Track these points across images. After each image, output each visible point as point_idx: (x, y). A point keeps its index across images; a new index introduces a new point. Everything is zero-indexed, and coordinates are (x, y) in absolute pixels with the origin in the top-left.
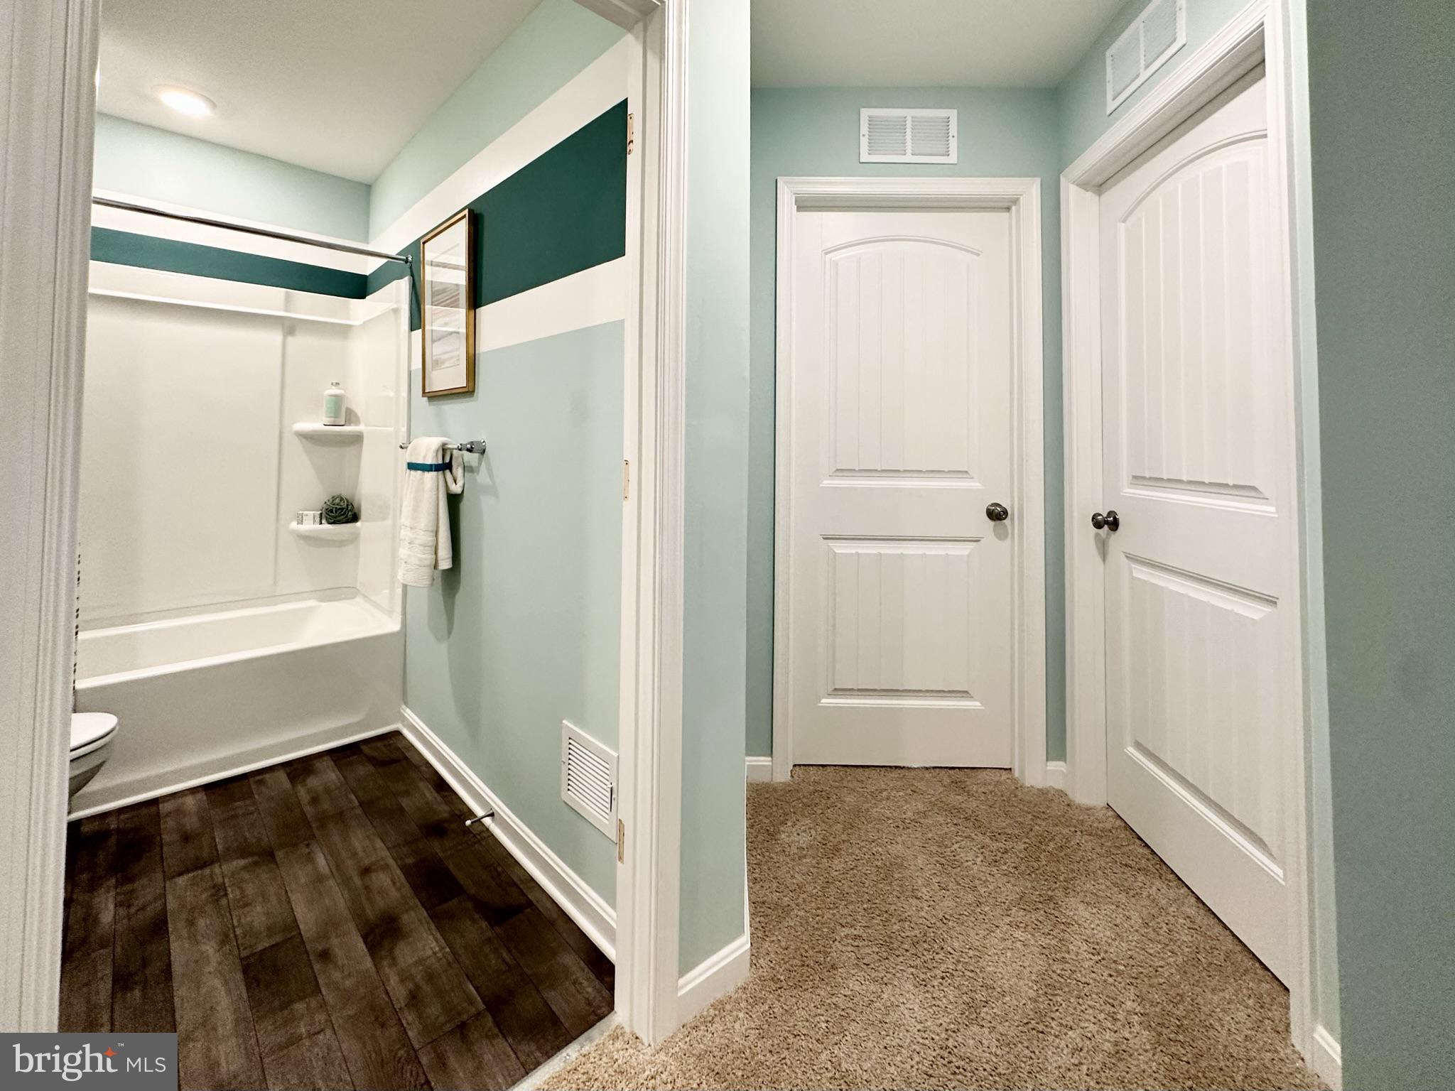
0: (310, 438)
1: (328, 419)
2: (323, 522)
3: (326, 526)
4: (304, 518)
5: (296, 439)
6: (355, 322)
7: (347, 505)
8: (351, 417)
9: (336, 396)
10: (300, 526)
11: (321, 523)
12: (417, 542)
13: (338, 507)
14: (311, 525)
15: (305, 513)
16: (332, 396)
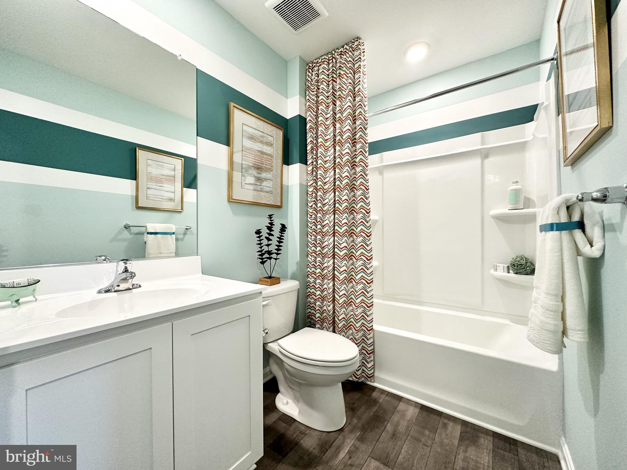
0: (501, 219)
1: (511, 206)
2: (511, 271)
3: (512, 275)
4: (498, 268)
5: (492, 220)
6: (529, 138)
7: (526, 263)
8: (528, 203)
9: (515, 190)
10: (495, 272)
11: (509, 272)
12: (540, 302)
13: (519, 263)
14: (501, 273)
15: (498, 265)
16: (512, 190)
